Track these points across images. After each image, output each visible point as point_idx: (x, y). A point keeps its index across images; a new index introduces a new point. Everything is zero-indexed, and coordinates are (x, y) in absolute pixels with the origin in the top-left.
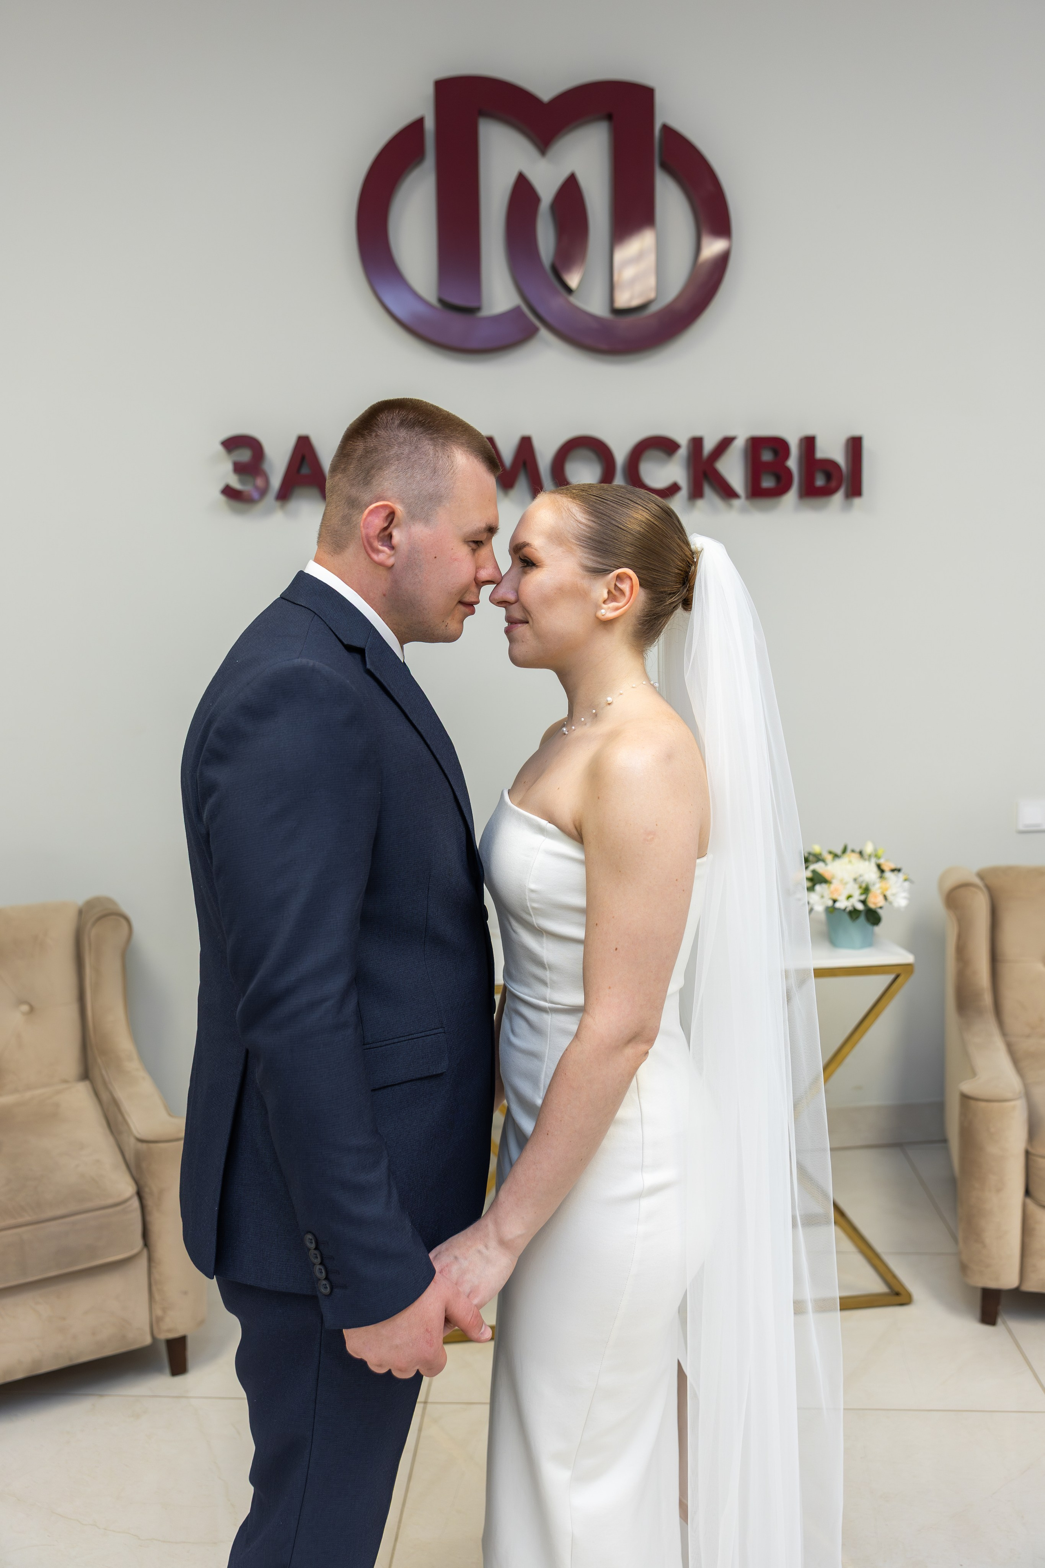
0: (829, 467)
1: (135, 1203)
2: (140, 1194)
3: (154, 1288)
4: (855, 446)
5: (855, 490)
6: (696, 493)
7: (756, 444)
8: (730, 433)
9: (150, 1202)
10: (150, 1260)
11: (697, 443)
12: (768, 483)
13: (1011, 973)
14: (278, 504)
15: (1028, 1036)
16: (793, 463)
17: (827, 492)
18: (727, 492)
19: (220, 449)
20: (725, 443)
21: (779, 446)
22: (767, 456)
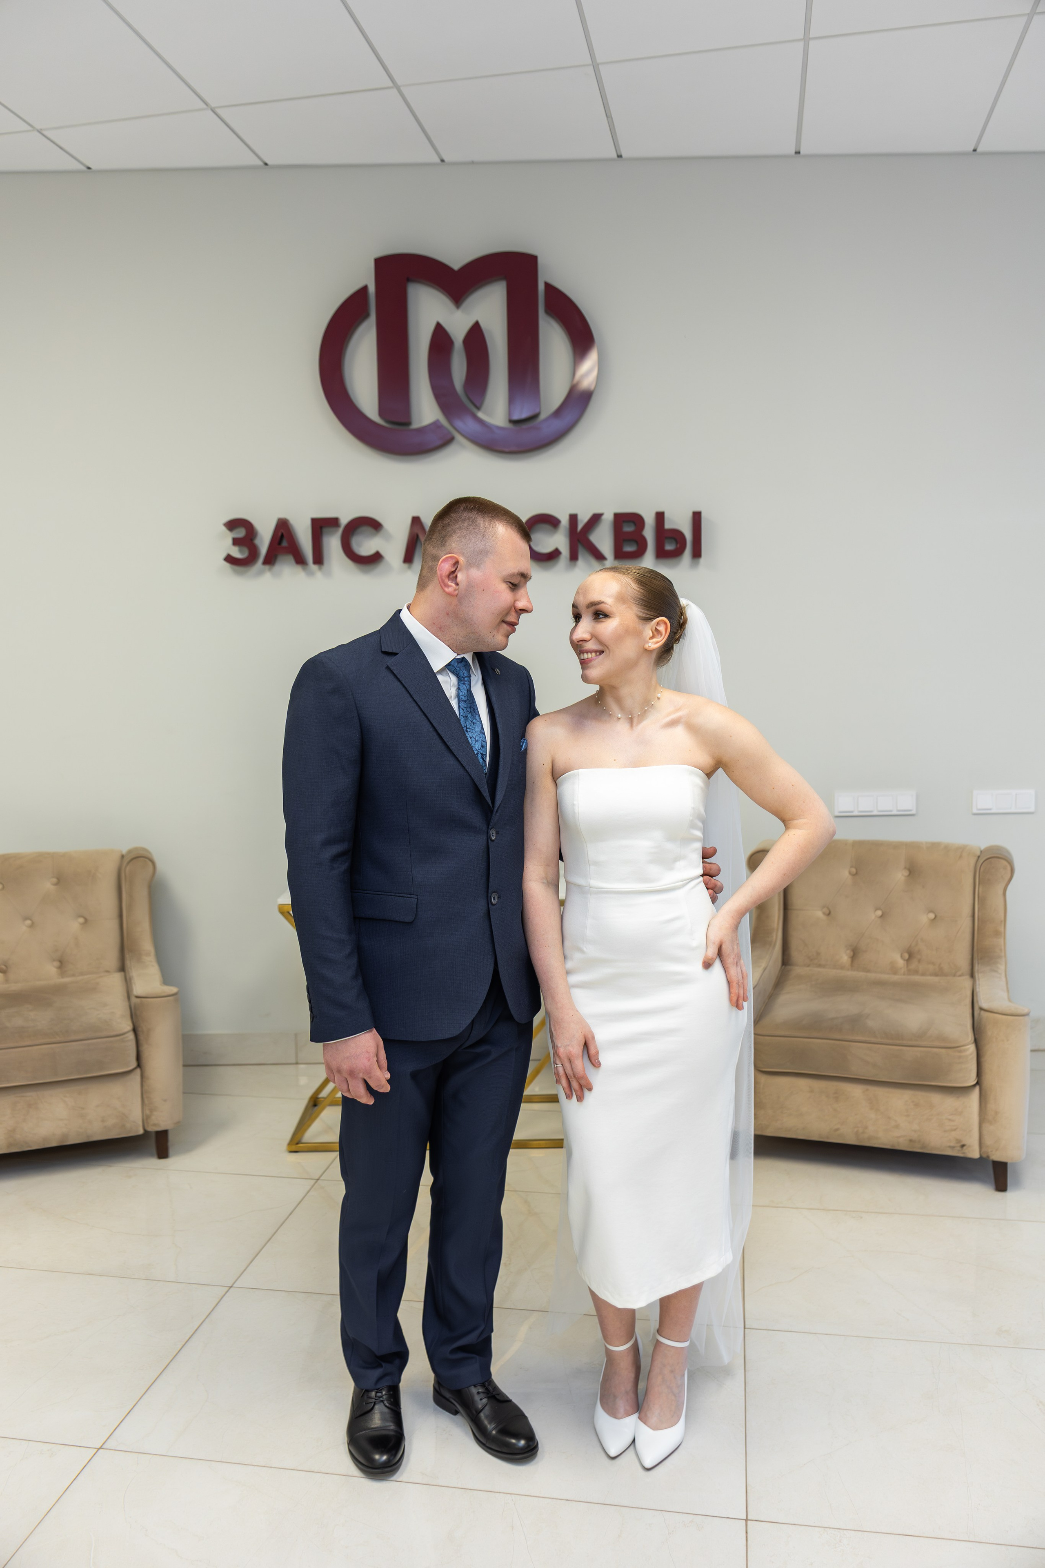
0: (677, 536)
1: (131, 1036)
2: (135, 1030)
3: (144, 1096)
4: (697, 517)
5: (697, 553)
6: (574, 557)
7: (620, 519)
8: (598, 511)
9: (142, 1037)
10: (142, 1076)
11: (573, 518)
12: (629, 548)
13: (797, 919)
14: (267, 567)
15: (808, 966)
16: (649, 533)
17: (677, 553)
18: (599, 557)
19: (224, 528)
20: (596, 518)
21: (636, 520)
22: (628, 528)
